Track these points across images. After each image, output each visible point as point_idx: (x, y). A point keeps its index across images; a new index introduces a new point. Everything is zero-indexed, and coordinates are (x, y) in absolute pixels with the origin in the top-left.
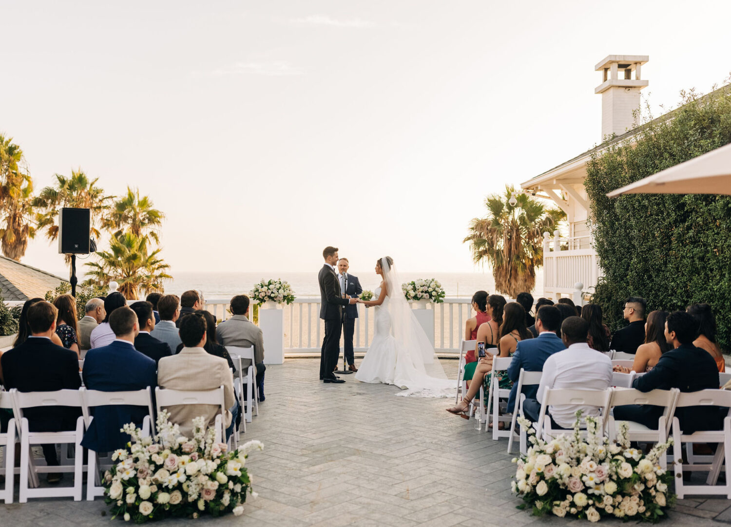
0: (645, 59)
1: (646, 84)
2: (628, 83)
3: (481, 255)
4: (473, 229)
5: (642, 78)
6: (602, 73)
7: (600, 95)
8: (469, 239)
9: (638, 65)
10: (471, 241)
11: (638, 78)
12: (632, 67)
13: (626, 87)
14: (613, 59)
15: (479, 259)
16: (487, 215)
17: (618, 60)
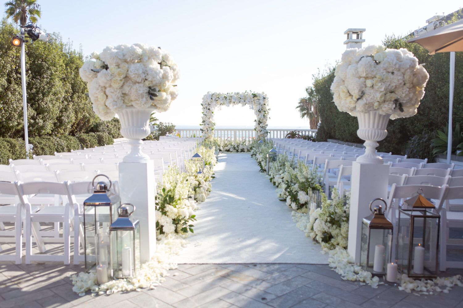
0: (364, 30)
1: (364, 41)
2: (358, 41)
3: (303, 115)
4: (299, 103)
5: (363, 38)
6: (346, 35)
7: (346, 45)
8: (298, 107)
9: (361, 33)
10: (299, 109)
11: (361, 39)
12: (359, 33)
13: (356, 42)
14: (350, 30)
15: (303, 117)
16: (306, 96)
17: (352, 30)
